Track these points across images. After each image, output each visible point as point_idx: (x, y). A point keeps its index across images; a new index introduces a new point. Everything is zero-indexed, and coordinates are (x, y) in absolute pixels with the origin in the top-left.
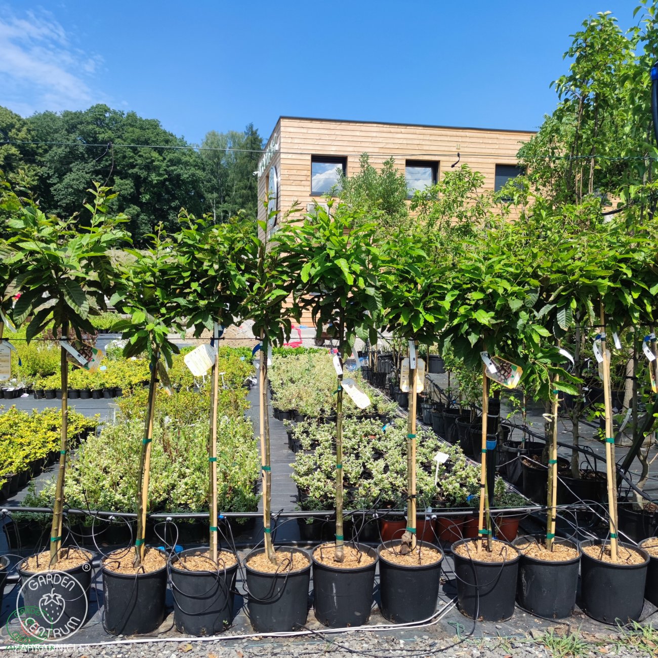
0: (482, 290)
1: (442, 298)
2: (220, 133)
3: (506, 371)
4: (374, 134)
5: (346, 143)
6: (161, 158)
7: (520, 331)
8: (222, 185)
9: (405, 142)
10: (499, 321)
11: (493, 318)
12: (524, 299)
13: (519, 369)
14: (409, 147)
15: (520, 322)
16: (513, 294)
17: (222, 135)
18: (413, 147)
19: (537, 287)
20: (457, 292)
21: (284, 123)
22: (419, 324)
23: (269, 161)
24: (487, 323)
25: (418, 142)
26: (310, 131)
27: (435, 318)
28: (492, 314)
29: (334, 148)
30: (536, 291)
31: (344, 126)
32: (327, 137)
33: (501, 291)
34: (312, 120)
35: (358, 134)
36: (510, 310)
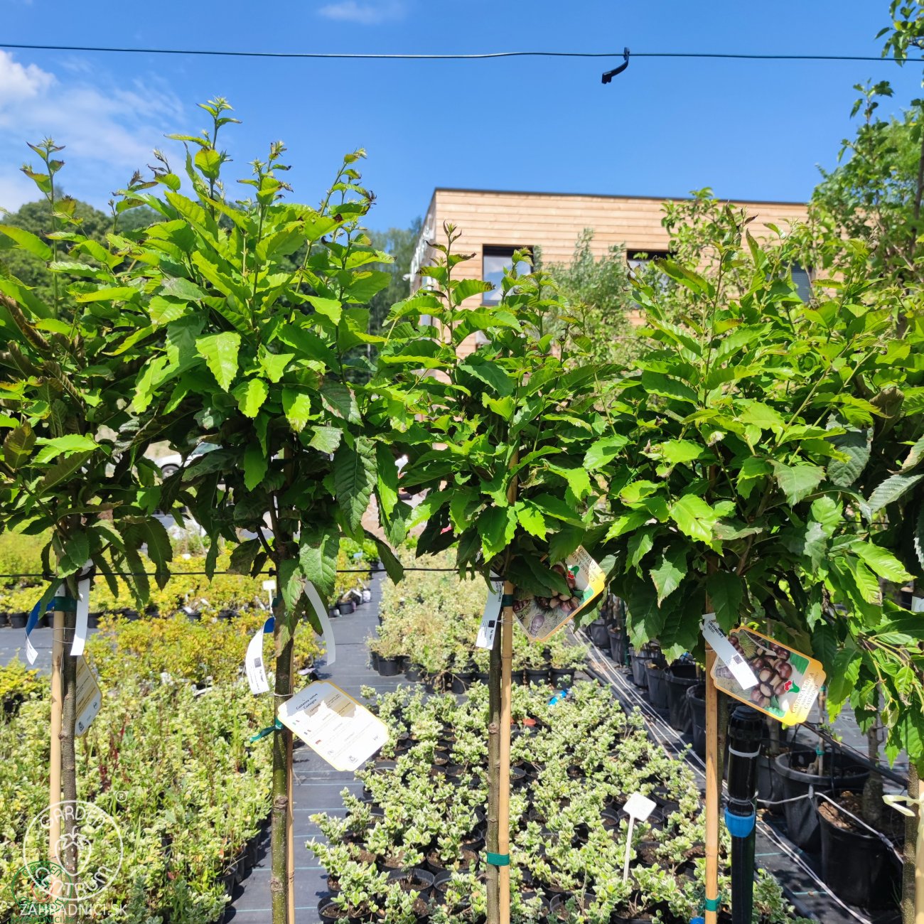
0: (695, 436)
1: (575, 458)
2: (375, 232)
3: (774, 672)
4: (578, 212)
5: (534, 227)
6: (293, 266)
7: (815, 562)
8: (379, 304)
9: (625, 223)
10: (746, 532)
11: (725, 520)
12: (825, 462)
13: (815, 666)
14: (631, 230)
15: (815, 534)
16: (790, 446)
17: (378, 234)
18: (637, 230)
19: (864, 426)
20: (620, 441)
21: (440, 197)
22: (502, 537)
23: (422, 257)
24: (707, 539)
25: (644, 223)
26: (480, 210)
27: (549, 521)
28: (727, 507)
29: (516, 234)
30: (859, 440)
31: (532, 200)
32: (506, 218)
33: (752, 438)
34: (483, 192)
35: (553, 212)
36: (781, 495)
